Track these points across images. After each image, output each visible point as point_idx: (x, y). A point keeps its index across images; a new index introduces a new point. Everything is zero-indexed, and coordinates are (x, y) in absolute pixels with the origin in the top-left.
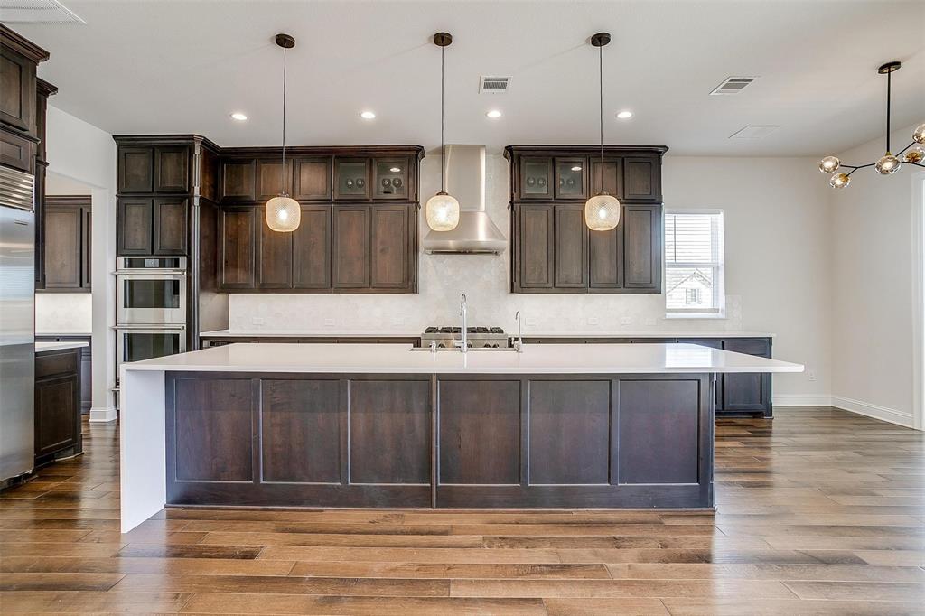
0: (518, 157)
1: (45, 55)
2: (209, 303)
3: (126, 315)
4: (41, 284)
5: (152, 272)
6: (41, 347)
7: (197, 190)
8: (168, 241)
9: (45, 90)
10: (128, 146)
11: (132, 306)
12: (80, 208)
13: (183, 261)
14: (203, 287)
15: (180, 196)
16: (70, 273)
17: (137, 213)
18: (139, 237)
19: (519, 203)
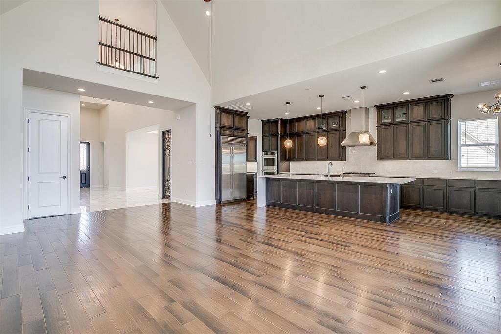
0: (380, 108)
1: (247, 113)
2: (284, 164)
3: (265, 167)
4: (247, 160)
5: (270, 156)
6: (247, 174)
7: (279, 133)
8: (273, 147)
9: (248, 117)
10: (265, 123)
11: (267, 165)
12: (255, 139)
13: (276, 152)
14: (281, 160)
15: (276, 135)
16: (253, 157)
17: (266, 140)
18: (267, 147)
19: (381, 126)
